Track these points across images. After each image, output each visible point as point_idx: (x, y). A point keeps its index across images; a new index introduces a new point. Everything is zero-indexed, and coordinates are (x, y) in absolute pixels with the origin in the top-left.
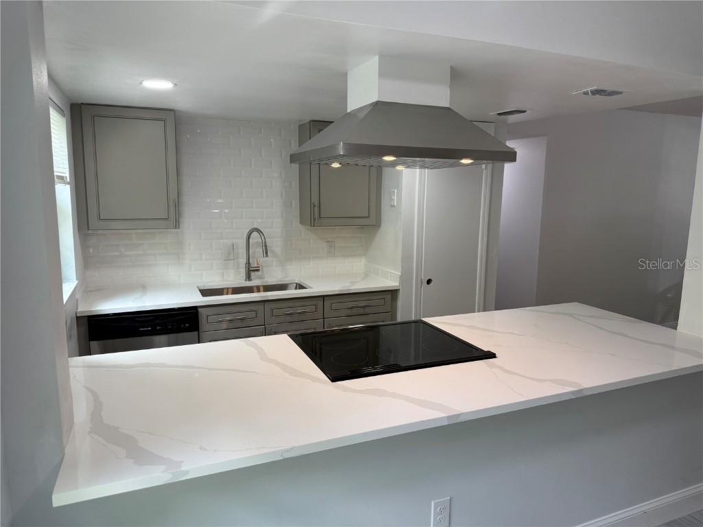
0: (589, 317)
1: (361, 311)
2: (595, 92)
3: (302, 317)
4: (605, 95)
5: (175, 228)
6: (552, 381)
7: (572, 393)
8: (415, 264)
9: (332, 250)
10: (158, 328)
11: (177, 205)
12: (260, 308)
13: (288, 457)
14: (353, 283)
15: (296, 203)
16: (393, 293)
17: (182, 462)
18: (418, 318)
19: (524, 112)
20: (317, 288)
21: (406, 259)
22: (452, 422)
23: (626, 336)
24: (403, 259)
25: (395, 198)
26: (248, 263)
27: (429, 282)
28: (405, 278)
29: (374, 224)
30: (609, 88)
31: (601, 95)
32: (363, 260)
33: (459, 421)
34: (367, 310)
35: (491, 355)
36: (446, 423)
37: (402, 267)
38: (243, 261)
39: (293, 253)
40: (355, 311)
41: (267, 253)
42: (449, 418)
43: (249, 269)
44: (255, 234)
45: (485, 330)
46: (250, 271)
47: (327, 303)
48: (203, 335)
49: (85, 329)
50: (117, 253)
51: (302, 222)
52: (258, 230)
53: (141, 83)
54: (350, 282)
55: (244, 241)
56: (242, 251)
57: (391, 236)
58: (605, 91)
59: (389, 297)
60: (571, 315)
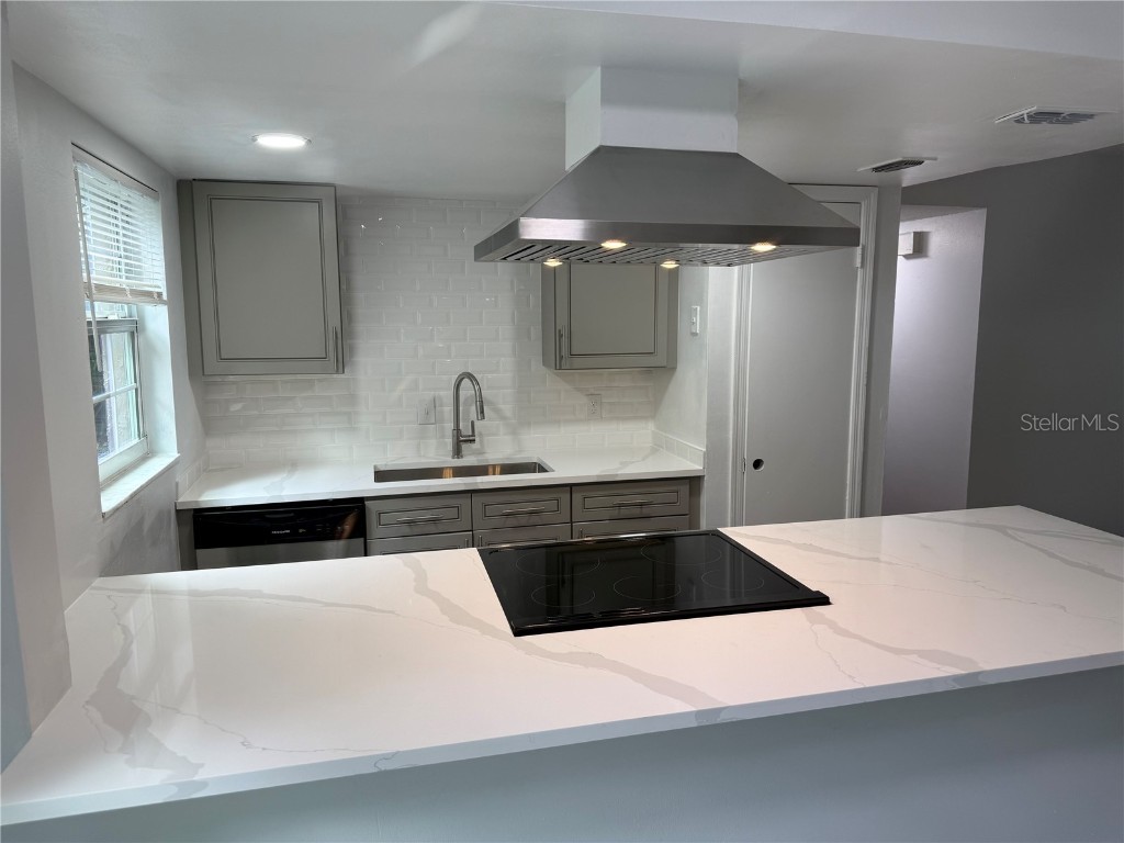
0: (1035, 533)
1: (636, 511)
2: (1037, 117)
3: (535, 519)
4: (1058, 122)
5: (337, 372)
6: (922, 654)
7: (956, 678)
8: (731, 433)
9: (598, 408)
10: (301, 531)
11: (339, 336)
12: (464, 502)
13: (388, 768)
14: (624, 464)
15: (536, 332)
16: (693, 483)
17: (202, 765)
18: (711, 528)
19: (920, 163)
20: (564, 470)
21: (715, 425)
22: (705, 723)
23: (1101, 572)
24: (709, 424)
25: (698, 320)
26: (457, 429)
27: (757, 464)
28: (713, 455)
29: (664, 364)
30: (1066, 108)
31: (1051, 122)
32: (651, 426)
33: (719, 721)
34: (646, 511)
35: (823, 600)
36: (694, 724)
37: (707, 437)
38: (450, 426)
39: (530, 414)
40: (625, 512)
41: (482, 412)
42: (699, 714)
43: (458, 438)
44: (466, 382)
45: (828, 552)
46: (461, 442)
47: (577, 497)
48: (373, 543)
49: (189, 529)
50: (256, 412)
51: (545, 363)
52: (470, 376)
53: (254, 140)
54: (621, 463)
55: (450, 393)
56: (448, 410)
57: (692, 386)
58: (1059, 114)
59: (685, 489)
60: (1002, 529)
